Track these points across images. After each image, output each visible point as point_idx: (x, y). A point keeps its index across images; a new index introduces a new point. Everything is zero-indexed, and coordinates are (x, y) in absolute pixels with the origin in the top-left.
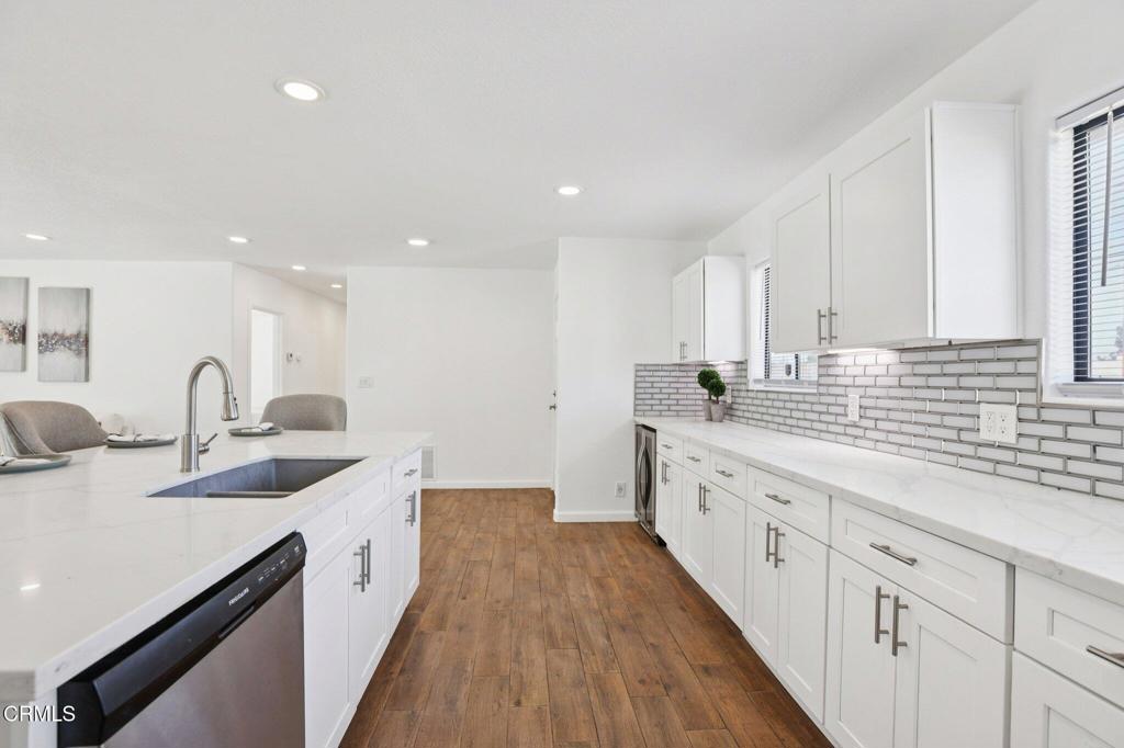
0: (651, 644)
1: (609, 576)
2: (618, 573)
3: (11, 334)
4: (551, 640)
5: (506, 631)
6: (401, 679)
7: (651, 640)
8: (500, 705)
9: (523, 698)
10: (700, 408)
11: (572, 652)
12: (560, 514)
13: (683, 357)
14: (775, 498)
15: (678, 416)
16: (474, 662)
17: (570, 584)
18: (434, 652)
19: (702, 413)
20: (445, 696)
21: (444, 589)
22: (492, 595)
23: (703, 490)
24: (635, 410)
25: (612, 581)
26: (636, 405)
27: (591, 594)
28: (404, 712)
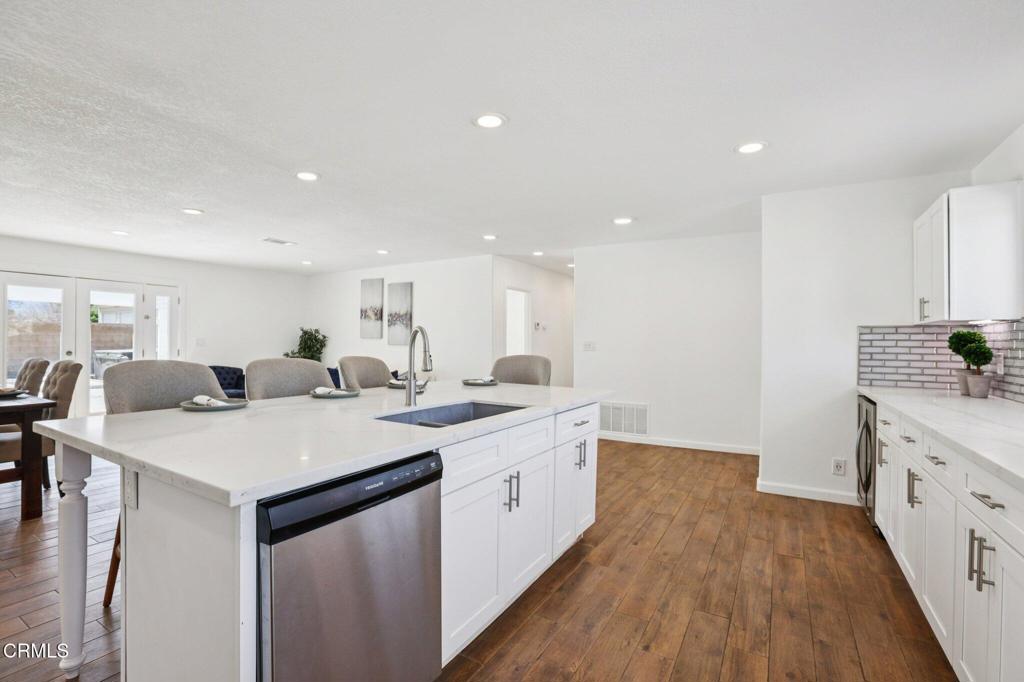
0: (821, 642)
1: (798, 557)
2: (811, 557)
3: (376, 314)
4: (704, 603)
5: (663, 581)
6: (557, 594)
7: (823, 636)
8: (629, 643)
9: (653, 645)
10: (955, 380)
11: (722, 621)
12: (763, 484)
13: (923, 317)
14: (984, 498)
15: (923, 388)
16: (621, 600)
17: (748, 556)
18: (592, 583)
19: (957, 386)
20: (586, 621)
21: (621, 532)
22: (663, 546)
23: (912, 477)
24: (859, 379)
25: (800, 564)
26: (859, 373)
27: (768, 571)
28: (548, 621)
